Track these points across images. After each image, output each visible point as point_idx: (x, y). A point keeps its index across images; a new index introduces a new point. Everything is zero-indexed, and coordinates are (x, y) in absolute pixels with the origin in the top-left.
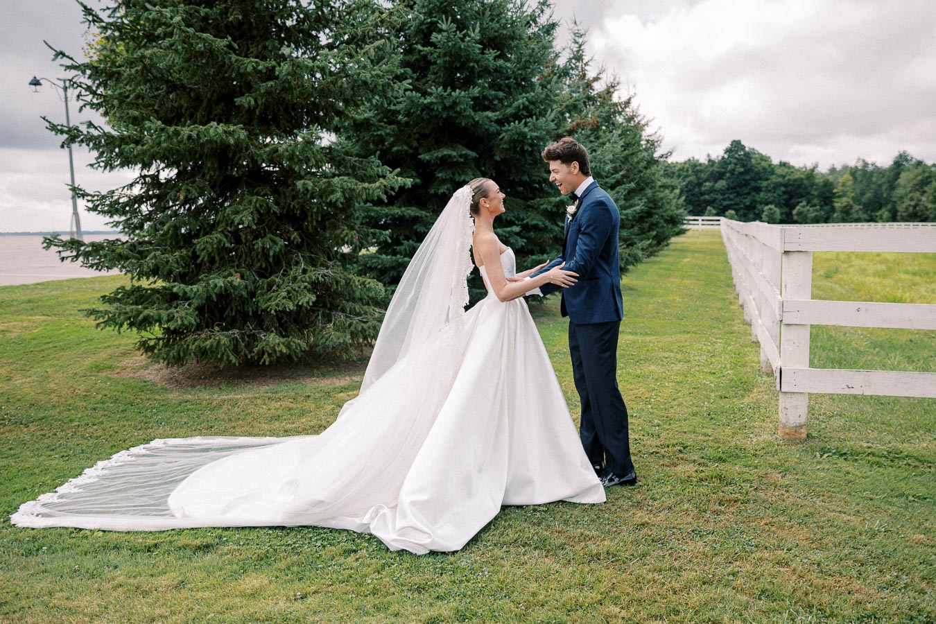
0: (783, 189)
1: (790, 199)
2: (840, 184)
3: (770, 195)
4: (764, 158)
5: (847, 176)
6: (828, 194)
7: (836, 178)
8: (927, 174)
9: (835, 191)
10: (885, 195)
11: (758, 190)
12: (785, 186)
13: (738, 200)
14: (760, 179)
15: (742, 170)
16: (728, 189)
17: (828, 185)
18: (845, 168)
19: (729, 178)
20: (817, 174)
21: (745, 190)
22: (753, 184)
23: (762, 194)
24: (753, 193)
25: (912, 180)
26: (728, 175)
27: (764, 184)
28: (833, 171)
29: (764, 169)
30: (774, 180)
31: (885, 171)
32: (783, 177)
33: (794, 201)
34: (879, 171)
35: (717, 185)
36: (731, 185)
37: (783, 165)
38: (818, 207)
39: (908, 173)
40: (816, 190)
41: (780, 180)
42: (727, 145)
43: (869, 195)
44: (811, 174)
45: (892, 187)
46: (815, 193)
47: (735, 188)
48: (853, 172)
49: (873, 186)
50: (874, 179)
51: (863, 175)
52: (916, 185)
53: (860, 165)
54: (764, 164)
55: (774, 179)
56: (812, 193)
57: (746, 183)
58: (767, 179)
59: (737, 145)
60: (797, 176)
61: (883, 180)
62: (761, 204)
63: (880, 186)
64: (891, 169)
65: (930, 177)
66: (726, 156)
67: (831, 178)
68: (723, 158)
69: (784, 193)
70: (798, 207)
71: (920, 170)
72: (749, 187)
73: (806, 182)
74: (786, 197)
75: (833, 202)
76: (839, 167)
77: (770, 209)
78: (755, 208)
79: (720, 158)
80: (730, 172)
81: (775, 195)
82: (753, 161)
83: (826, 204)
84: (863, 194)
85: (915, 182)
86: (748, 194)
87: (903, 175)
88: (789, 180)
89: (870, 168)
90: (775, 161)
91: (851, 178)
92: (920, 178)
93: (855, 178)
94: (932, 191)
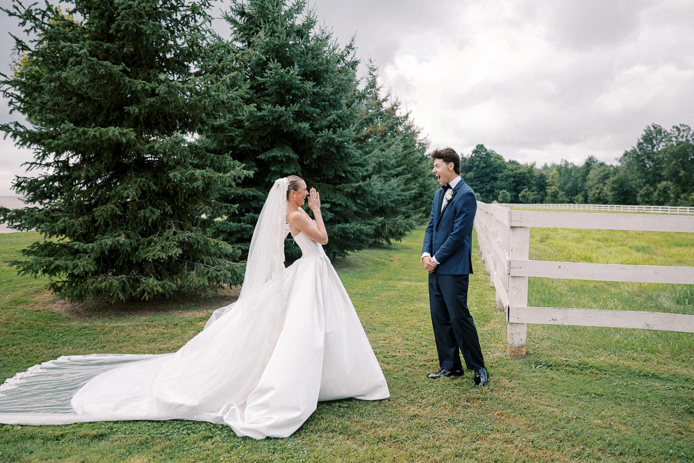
0: (512, 179)
1: (517, 186)
2: (550, 177)
3: (503, 183)
4: (499, 158)
5: (555, 171)
6: (542, 183)
7: (548, 172)
8: (606, 172)
9: (547, 181)
10: (580, 185)
11: (495, 179)
12: (514, 177)
13: (481, 186)
14: (497, 172)
15: (484, 165)
16: (475, 178)
17: (542, 177)
18: (553, 165)
19: (476, 171)
20: (536, 169)
21: (487, 179)
22: (492, 175)
23: (498, 182)
24: (492, 182)
25: (598, 175)
26: (475, 168)
27: (500, 175)
28: (546, 167)
29: (499, 165)
30: (506, 173)
31: (580, 168)
32: (512, 170)
33: (519, 188)
34: (575, 168)
35: (467, 175)
36: (477, 176)
37: (513, 162)
38: (536, 192)
39: (594, 171)
40: (535, 180)
41: (511, 173)
42: (474, 148)
43: (569, 185)
44: (531, 169)
45: (585, 180)
46: (534, 182)
47: (479, 177)
48: (559, 169)
49: (572, 179)
50: (573, 174)
51: (565, 170)
52: (600, 179)
53: (563, 164)
54: (499, 161)
55: (506, 172)
56: (532, 182)
57: (487, 175)
58: (501, 172)
59: (481, 147)
60: (521, 171)
61: (578, 175)
62: (497, 189)
63: (577, 179)
64: (583, 168)
65: (609, 174)
66: (473, 155)
67: (545, 173)
68: (472, 157)
69: (513, 182)
70: (522, 192)
71: (602, 168)
72: (489, 177)
73: (528, 175)
74: (514, 185)
75: (545, 189)
76: (549, 165)
77: (504, 193)
78: (493, 191)
79: (470, 156)
80: (476, 166)
81: (507, 183)
82: (492, 159)
83: (541, 190)
84: (565, 184)
85: (599, 177)
86: (489, 182)
87: (591, 172)
88: (516, 173)
89: (570, 167)
90: (507, 160)
91: (557, 173)
92: (602, 174)
93: (560, 173)
94: (610, 183)
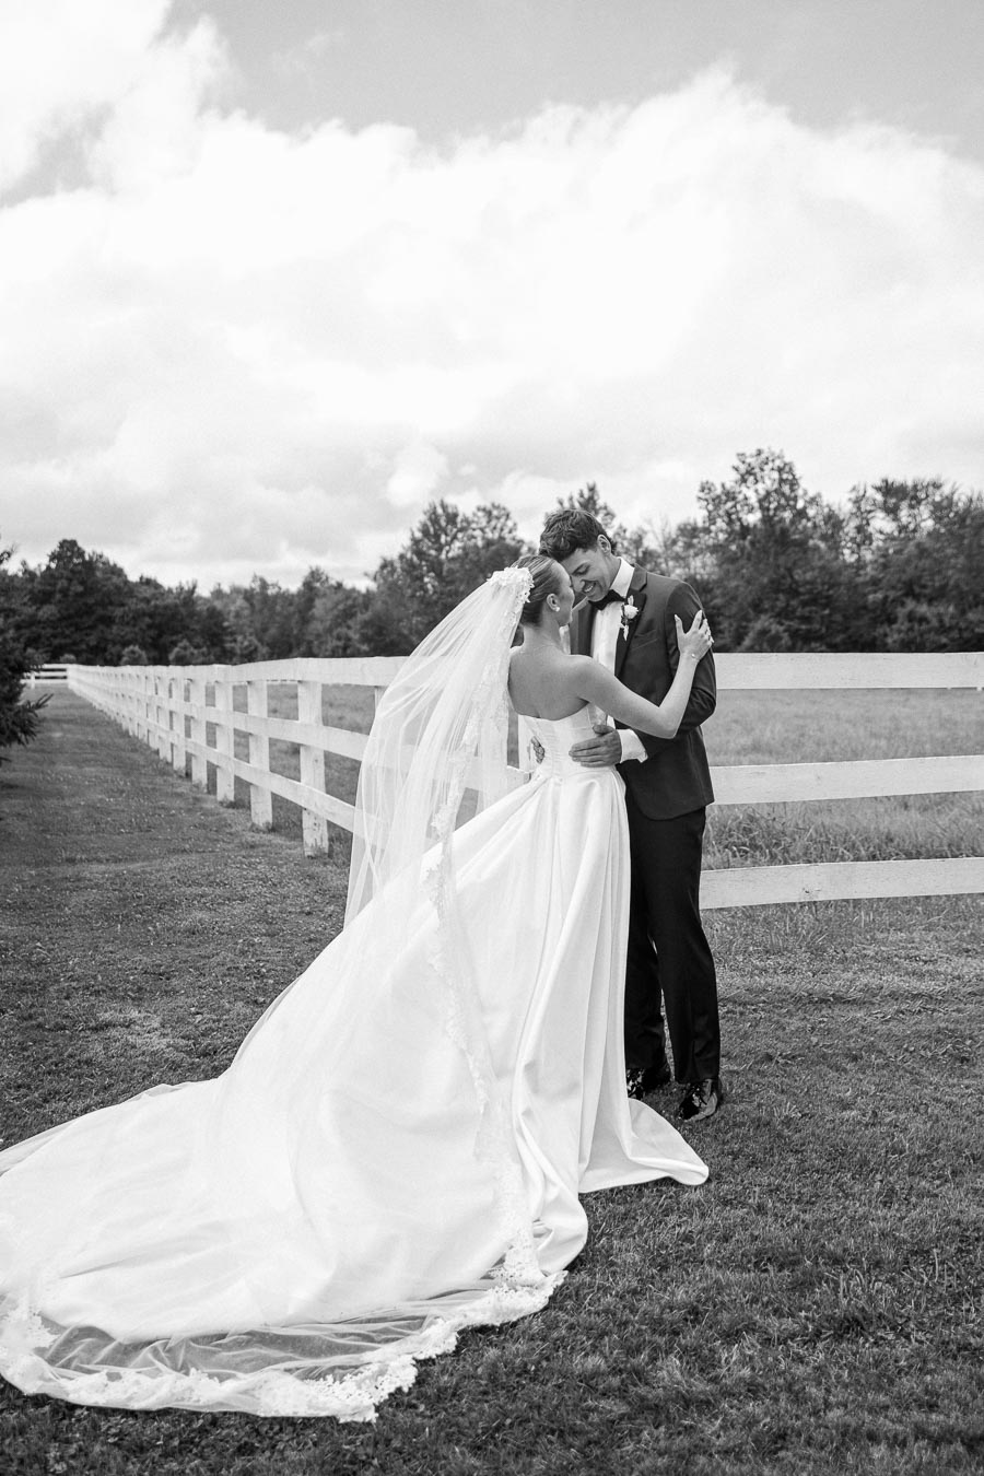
0: (147, 620)
1: (160, 636)
2: (232, 614)
3: (127, 629)
4: (117, 571)
5: (240, 602)
6: (215, 629)
7: (226, 605)
8: (350, 602)
9: (226, 624)
10: (295, 632)
11: (108, 621)
12: (151, 616)
13: (77, 636)
14: (111, 603)
15: (80, 589)
16: (60, 620)
17: (214, 615)
18: (236, 590)
19: (60, 601)
20: (200, 598)
21: (87, 621)
22: (100, 611)
23: (115, 629)
24: (101, 627)
25: (332, 609)
26: (58, 596)
27: (118, 612)
28: (218, 594)
29: (118, 588)
30: (133, 607)
31: (293, 596)
32: (148, 601)
33: (166, 639)
34: (285, 598)
35: (40, 613)
36: (65, 613)
37: (148, 582)
38: (205, 649)
39: (324, 600)
40: (198, 622)
41: (142, 605)
42: (54, 547)
43: (273, 631)
44: (188, 597)
45: (305, 621)
46: (197, 627)
47: (70, 617)
48: (248, 595)
49: (278, 619)
50: (278, 608)
51: (260, 599)
52: (338, 617)
53: (256, 586)
54: (115, 579)
55: (132, 604)
56: (192, 627)
57: (89, 611)
58: (123, 605)
59: (68, 550)
60: (170, 601)
61: (292, 609)
62: (114, 644)
63: (288, 617)
64: (300, 594)
65: (353, 606)
66: (53, 565)
67: (218, 604)
68: (48, 568)
69: (150, 627)
70: (176, 650)
71: (340, 596)
72: (93, 618)
73: (183, 611)
74: (153, 633)
75: (222, 641)
76: (226, 589)
77: (133, 652)
78: (105, 650)
79: (44, 568)
80: (60, 591)
81: (137, 629)
82: (99, 574)
83: (213, 645)
84: (265, 630)
85: (335, 612)
86: (92, 627)
87: (318, 602)
88: (156, 607)
89: (271, 591)
90: (133, 577)
91: (246, 604)
92: (341, 607)
93: (252, 605)
94: (358, 627)
